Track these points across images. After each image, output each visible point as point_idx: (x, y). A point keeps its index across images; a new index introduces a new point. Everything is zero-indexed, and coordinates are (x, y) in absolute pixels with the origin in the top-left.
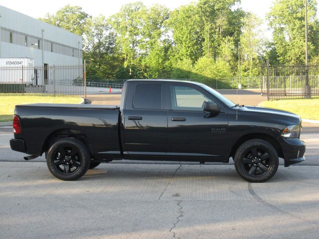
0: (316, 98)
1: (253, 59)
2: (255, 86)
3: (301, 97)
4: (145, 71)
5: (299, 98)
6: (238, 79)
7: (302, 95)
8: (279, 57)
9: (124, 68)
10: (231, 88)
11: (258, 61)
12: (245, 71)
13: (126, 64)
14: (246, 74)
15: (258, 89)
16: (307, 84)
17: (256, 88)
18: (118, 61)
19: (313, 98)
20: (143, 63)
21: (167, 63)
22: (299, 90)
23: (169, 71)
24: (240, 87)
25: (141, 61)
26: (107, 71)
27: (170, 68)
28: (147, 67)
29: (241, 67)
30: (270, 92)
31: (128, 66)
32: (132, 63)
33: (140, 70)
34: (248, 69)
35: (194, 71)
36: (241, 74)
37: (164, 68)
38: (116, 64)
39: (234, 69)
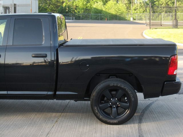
0: (181, 28)
1: (140, 3)
2: (141, 19)
3: (171, 27)
4: (76, 9)
5: (170, 28)
6: (131, 15)
7: (172, 26)
8: (155, 2)
9: (63, 7)
10: (127, 20)
11: (143, 4)
12: (135, 10)
13: (64, 5)
14: (136, 12)
15: (142, 21)
16: (176, 19)
17: (142, 20)
18: (60, 3)
19: (179, 28)
20: (74, 4)
21: (88, 4)
22: (170, 23)
23: (90, 9)
24: (132, 19)
25: (73, 3)
26: (53, 9)
27: (91, 7)
28: (77, 7)
29: (133, 8)
30: (151, 24)
31: (65, 6)
32: (68, 4)
33: (72, 9)
34: (137, 9)
35: (104, 9)
36: (133, 12)
37: (87, 7)
38: (58, 4)
39: (128, 8)
